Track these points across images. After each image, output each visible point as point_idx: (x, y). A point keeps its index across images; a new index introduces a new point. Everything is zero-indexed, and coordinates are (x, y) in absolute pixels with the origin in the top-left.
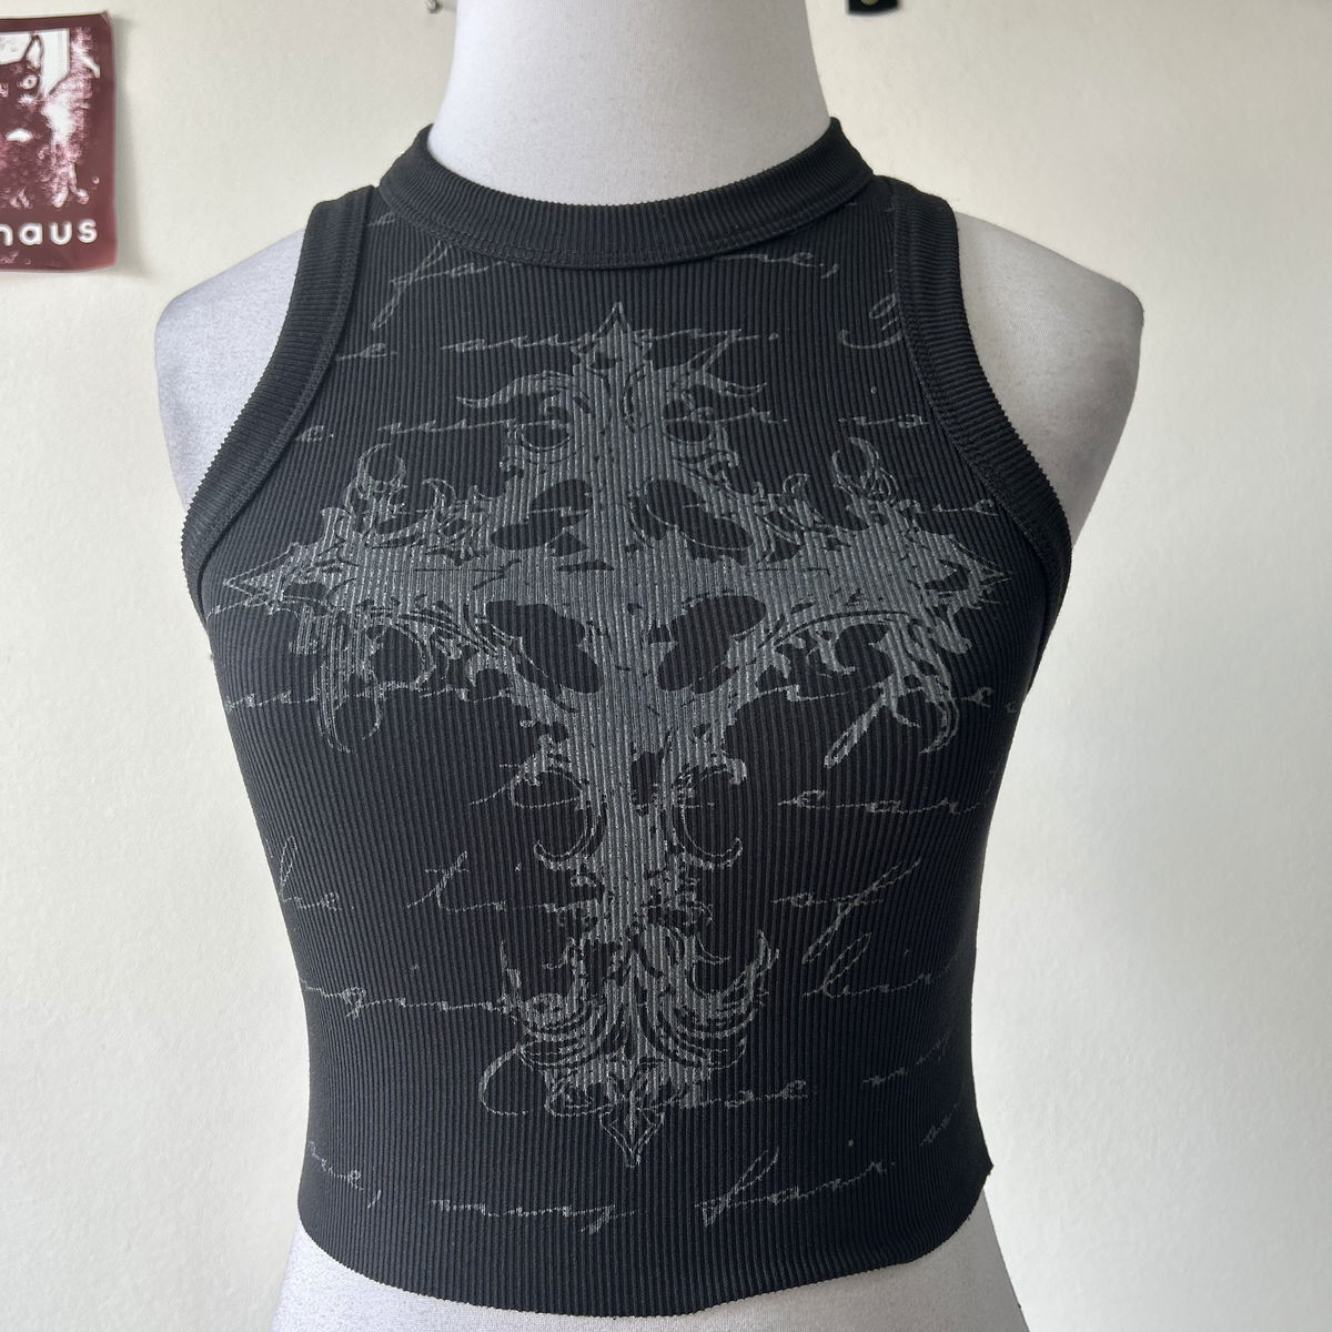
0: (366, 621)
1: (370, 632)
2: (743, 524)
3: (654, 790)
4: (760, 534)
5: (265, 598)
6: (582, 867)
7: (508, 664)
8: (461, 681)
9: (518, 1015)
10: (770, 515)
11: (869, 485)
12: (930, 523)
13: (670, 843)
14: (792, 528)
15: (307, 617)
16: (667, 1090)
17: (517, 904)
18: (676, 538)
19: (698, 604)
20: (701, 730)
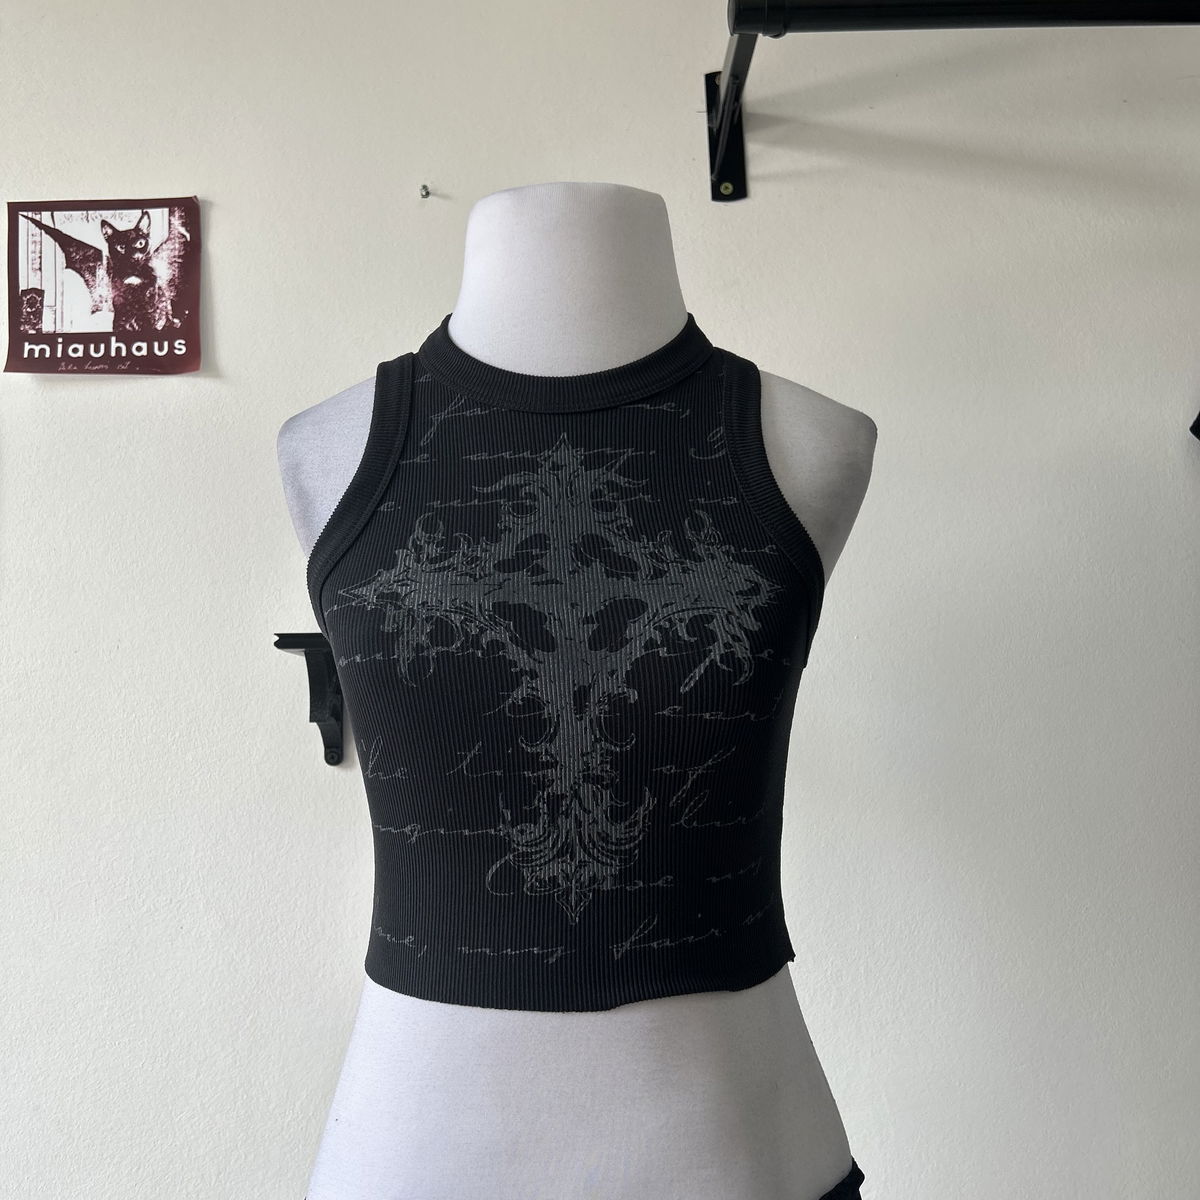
0: (424, 614)
1: (427, 619)
2: (636, 559)
3: (586, 706)
4: (645, 564)
5: (365, 601)
6: (546, 750)
7: (505, 637)
8: (478, 646)
9: (509, 836)
10: (651, 554)
11: (706, 537)
12: (740, 559)
13: (595, 736)
14: (662, 561)
15: (390, 611)
16: (593, 879)
17: (509, 772)
18: (598, 566)
19: (611, 604)
20: (612, 673)
